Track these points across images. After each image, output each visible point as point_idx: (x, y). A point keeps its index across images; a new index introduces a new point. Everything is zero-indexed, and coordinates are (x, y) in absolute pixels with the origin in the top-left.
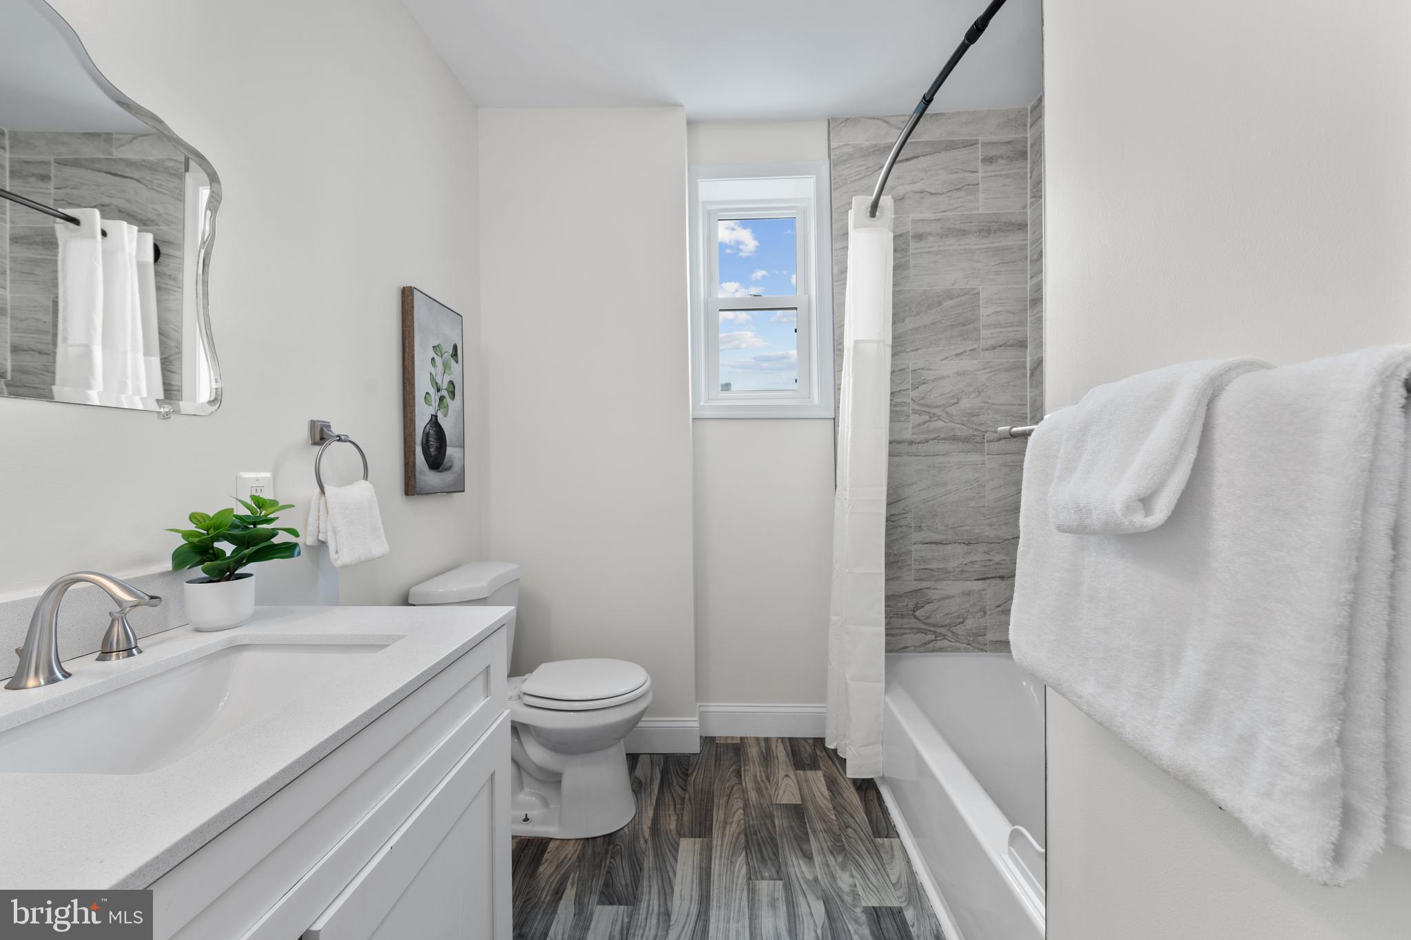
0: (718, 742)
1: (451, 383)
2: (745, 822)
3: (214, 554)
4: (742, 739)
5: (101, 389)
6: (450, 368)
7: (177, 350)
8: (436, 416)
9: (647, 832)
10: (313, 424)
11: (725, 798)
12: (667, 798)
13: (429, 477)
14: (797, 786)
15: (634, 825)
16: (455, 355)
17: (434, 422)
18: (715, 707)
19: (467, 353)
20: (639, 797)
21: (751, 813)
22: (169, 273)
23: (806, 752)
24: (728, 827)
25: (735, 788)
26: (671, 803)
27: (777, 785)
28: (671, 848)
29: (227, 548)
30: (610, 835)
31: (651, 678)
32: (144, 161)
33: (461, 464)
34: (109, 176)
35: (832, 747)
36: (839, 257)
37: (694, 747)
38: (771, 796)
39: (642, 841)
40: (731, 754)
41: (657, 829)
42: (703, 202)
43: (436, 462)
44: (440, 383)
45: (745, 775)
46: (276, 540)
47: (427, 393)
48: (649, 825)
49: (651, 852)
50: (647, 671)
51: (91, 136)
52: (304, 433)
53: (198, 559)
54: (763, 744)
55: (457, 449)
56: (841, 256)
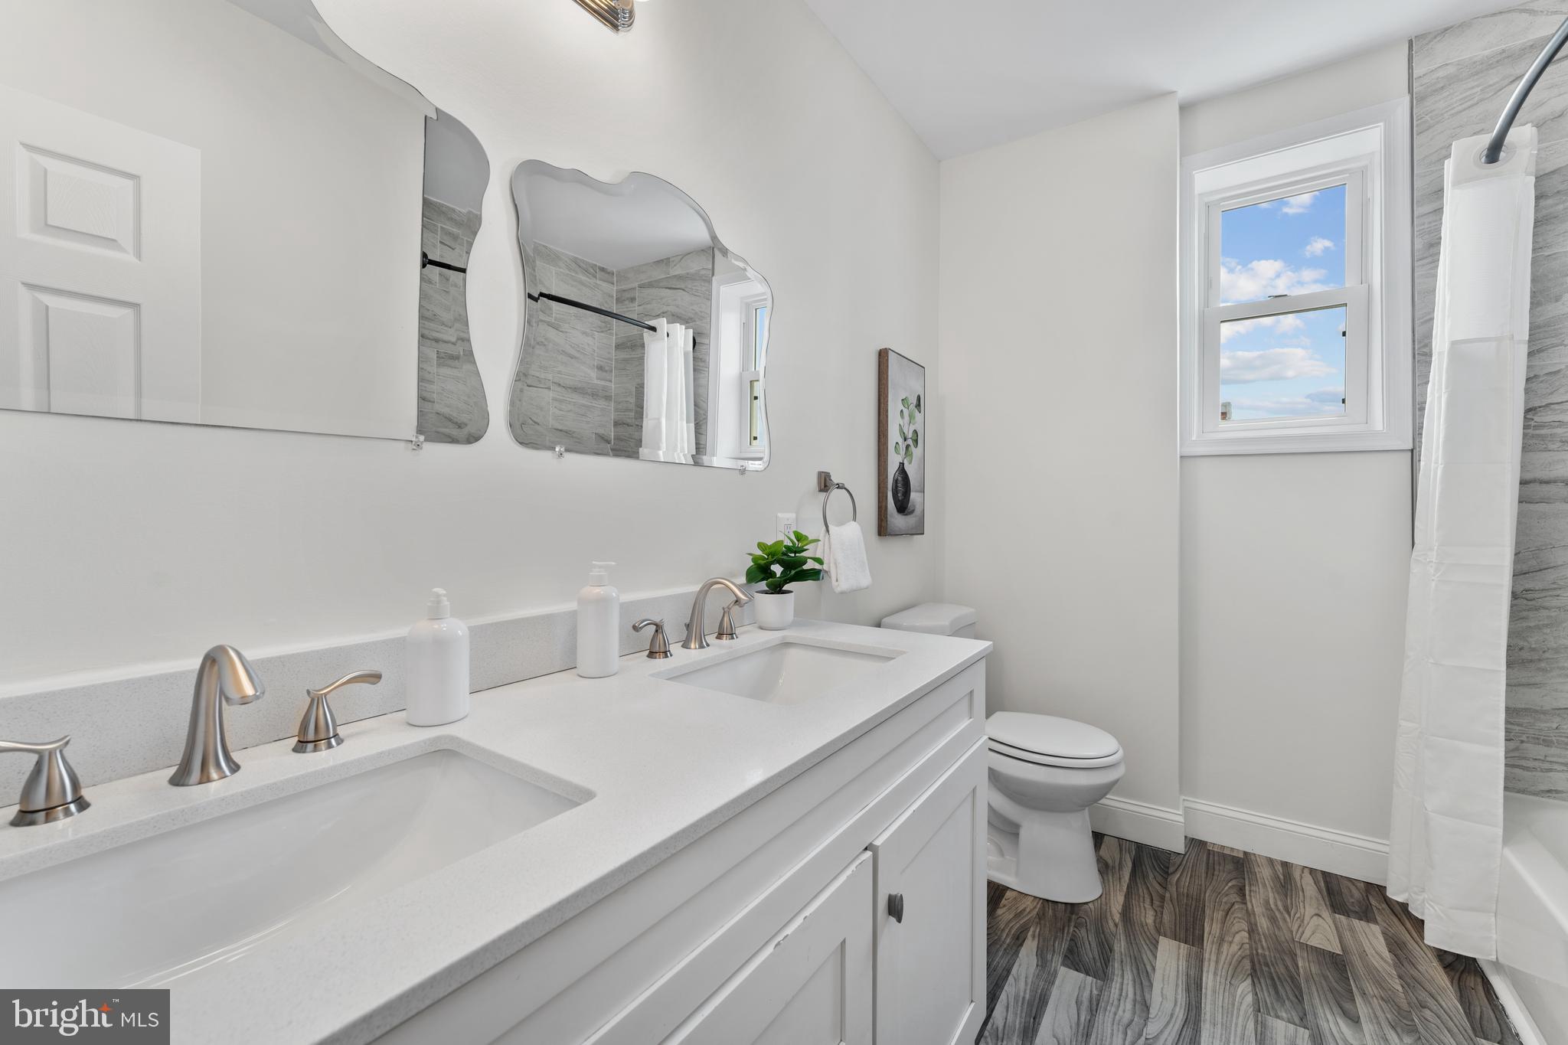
0: (1211, 849)
1: (915, 432)
2: (1251, 947)
3: (771, 573)
4: (1245, 853)
5: (665, 450)
6: (914, 418)
7: (704, 417)
8: (903, 464)
9: (1117, 918)
10: (820, 474)
11: (1221, 913)
12: (1141, 890)
13: (897, 520)
14: (1336, 935)
15: (1101, 904)
16: (918, 405)
17: (902, 470)
18: (1204, 805)
19: (929, 403)
20: (1106, 878)
21: (1260, 941)
22: (701, 357)
23: (1352, 896)
24: (1225, 946)
25: (1236, 906)
26: (1146, 896)
27: (1303, 921)
28: (1148, 942)
29: (777, 569)
30: (1072, 905)
31: (1123, 748)
32: (688, 274)
33: (921, 510)
34: (668, 290)
35: (1400, 899)
36: (1426, 226)
37: (1179, 847)
38: (1292, 932)
39: (1111, 924)
40: (1230, 867)
41: (1130, 917)
42: (1199, 195)
43: (903, 507)
44: (906, 433)
45: (1250, 896)
46: (805, 567)
47: (897, 443)
48: (1120, 908)
49: (1123, 937)
50: (1119, 742)
51: (659, 262)
52: (813, 482)
53: (762, 576)
54: (1279, 868)
55: (918, 494)
56: (1430, 223)
